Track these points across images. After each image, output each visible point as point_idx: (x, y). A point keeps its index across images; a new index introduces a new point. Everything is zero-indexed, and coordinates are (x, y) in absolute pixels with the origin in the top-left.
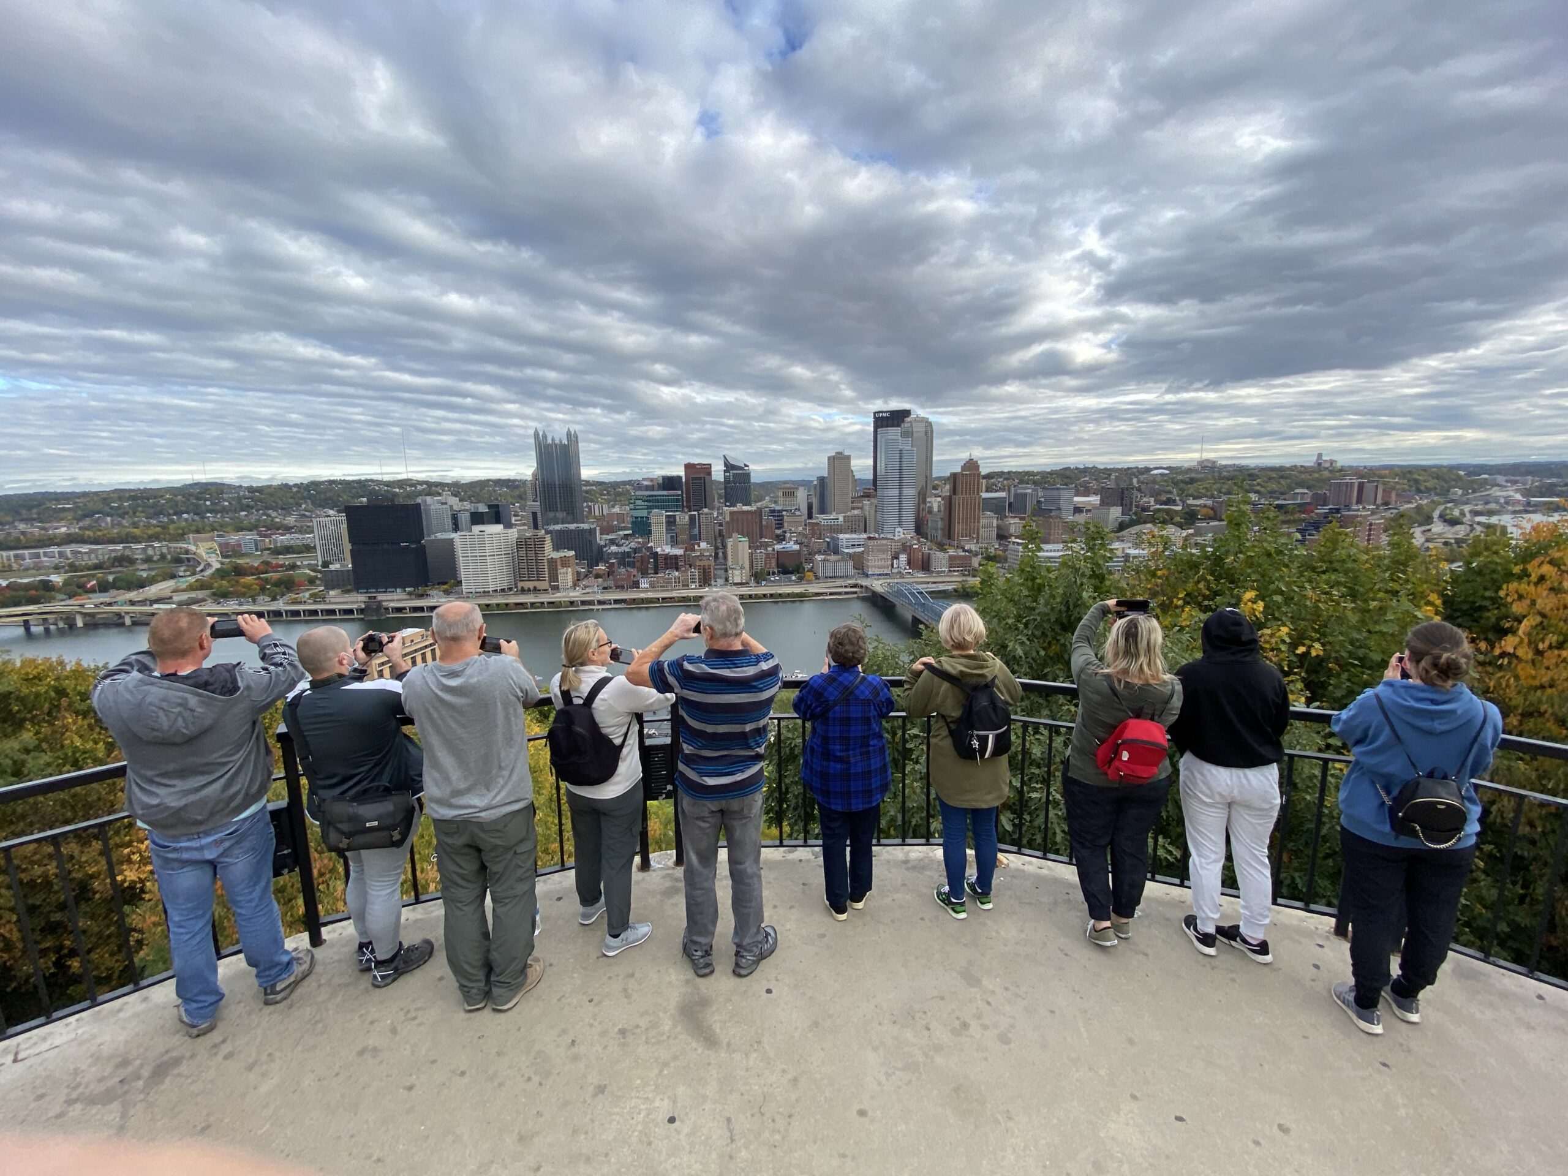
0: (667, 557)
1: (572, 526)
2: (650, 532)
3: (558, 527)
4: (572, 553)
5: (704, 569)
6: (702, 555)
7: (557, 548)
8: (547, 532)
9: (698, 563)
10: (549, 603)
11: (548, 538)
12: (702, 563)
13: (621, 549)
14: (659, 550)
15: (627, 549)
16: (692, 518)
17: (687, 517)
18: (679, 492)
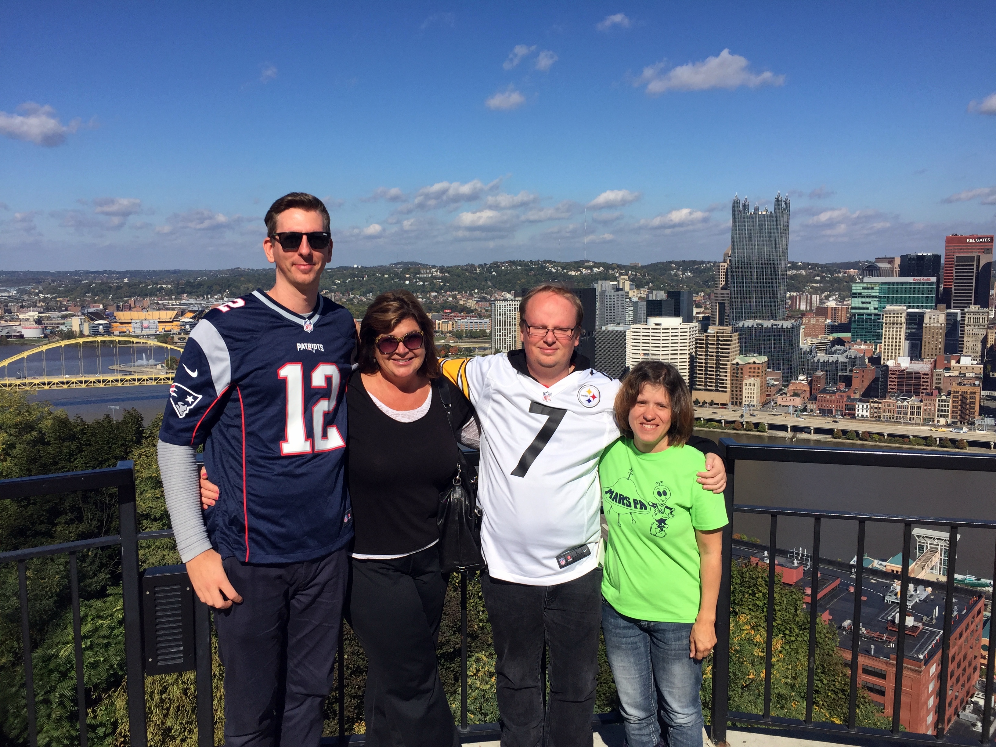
0: (902, 374)
1: (767, 324)
2: (879, 336)
3: (748, 323)
4: (764, 359)
5: (964, 398)
6: (962, 375)
7: (744, 351)
8: (735, 330)
9: (954, 387)
10: (727, 422)
11: (736, 336)
12: (961, 389)
13: (832, 358)
14: (891, 363)
15: (842, 359)
16: (951, 320)
17: (942, 318)
18: (934, 279)
